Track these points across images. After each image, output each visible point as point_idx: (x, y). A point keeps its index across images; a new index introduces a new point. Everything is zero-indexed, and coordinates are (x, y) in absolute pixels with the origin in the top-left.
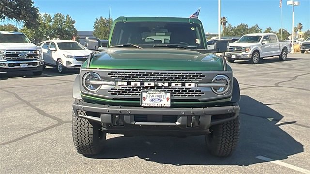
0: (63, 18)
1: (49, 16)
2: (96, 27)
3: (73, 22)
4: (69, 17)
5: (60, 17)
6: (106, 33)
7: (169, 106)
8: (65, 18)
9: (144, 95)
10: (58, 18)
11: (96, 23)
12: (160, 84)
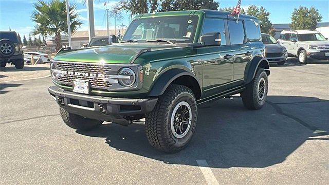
0: (257, 11)
1: (243, 9)
2: (294, 18)
3: (268, 14)
4: (264, 9)
5: (254, 10)
6: (305, 25)
7: (87, 93)
8: (259, 11)
9: (74, 82)
10: (252, 11)
11: (295, 13)
12: (84, 74)
